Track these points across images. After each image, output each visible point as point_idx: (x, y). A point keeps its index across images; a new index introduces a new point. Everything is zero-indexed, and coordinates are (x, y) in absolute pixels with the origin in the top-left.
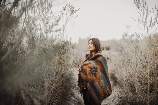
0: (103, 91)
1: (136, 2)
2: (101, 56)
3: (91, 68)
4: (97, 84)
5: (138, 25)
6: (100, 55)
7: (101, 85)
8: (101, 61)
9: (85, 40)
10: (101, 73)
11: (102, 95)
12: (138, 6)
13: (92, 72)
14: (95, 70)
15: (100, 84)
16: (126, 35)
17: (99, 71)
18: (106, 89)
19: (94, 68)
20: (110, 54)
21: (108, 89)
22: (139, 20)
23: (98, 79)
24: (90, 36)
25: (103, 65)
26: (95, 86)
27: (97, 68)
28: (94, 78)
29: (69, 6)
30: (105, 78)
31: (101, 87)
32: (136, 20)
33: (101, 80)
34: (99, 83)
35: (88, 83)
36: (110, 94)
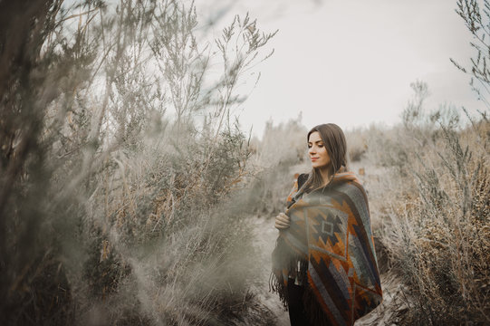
0: (357, 291)
1: (466, 11)
2: (351, 181)
3: (319, 218)
4: (340, 269)
5: (471, 84)
6: (348, 177)
7: (350, 272)
8: (351, 196)
9: (284, 128)
10: (350, 237)
11: (354, 306)
12: (473, 24)
13: (323, 231)
14: (332, 225)
15: (347, 271)
16: (415, 114)
17: (344, 227)
18: (366, 288)
19: (330, 218)
20: (364, 174)
21: (372, 287)
22: (474, 70)
23: (342, 255)
24: (300, 116)
25: (356, 209)
26: (331, 276)
27: (338, 221)
28: (330, 251)
29: (245, 24)
30: (362, 250)
31: (352, 280)
32: (464, 70)
33: (352, 258)
34: (346, 267)
35: (310, 266)
36: (377, 301)
